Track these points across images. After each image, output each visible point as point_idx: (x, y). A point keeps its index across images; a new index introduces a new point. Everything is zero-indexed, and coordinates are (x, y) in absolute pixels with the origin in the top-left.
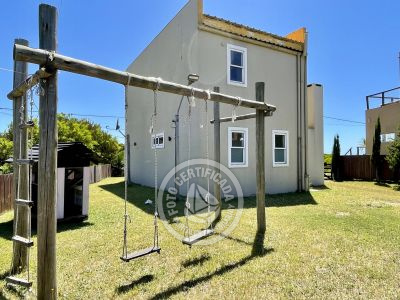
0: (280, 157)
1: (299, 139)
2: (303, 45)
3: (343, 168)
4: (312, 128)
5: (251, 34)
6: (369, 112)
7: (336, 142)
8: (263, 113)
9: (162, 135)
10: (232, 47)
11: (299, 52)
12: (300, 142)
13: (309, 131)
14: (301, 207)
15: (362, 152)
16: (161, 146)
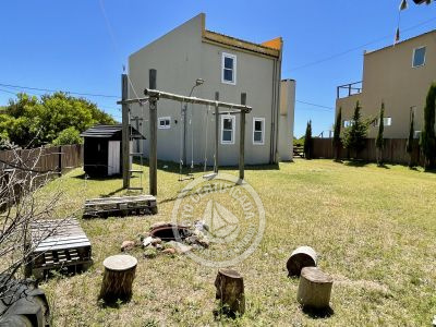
0: (258, 137)
1: (273, 124)
2: (279, 52)
3: (312, 148)
4: (285, 115)
5: (240, 44)
6: (339, 101)
7: (309, 126)
8: (245, 111)
9: (169, 118)
10: (225, 55)
11: (276, 57)
12: (274, 127)
13: (281, 118)
14: (269, 171)
15: (326, 136)
16: (168, 127)
